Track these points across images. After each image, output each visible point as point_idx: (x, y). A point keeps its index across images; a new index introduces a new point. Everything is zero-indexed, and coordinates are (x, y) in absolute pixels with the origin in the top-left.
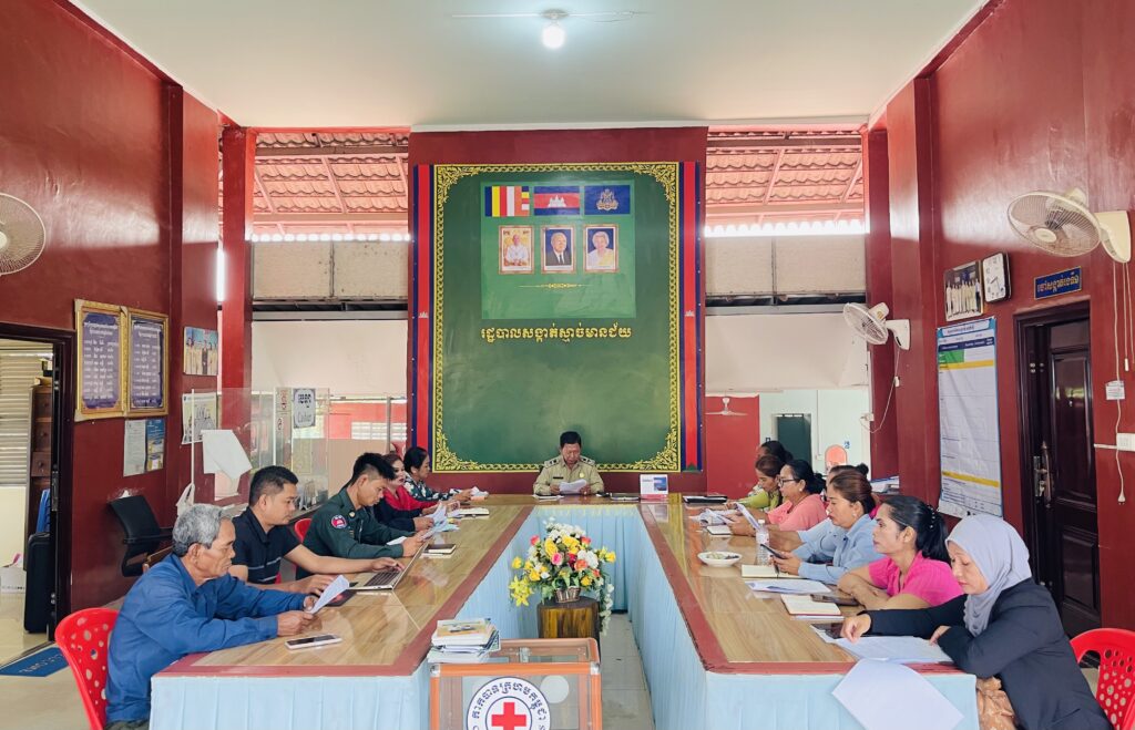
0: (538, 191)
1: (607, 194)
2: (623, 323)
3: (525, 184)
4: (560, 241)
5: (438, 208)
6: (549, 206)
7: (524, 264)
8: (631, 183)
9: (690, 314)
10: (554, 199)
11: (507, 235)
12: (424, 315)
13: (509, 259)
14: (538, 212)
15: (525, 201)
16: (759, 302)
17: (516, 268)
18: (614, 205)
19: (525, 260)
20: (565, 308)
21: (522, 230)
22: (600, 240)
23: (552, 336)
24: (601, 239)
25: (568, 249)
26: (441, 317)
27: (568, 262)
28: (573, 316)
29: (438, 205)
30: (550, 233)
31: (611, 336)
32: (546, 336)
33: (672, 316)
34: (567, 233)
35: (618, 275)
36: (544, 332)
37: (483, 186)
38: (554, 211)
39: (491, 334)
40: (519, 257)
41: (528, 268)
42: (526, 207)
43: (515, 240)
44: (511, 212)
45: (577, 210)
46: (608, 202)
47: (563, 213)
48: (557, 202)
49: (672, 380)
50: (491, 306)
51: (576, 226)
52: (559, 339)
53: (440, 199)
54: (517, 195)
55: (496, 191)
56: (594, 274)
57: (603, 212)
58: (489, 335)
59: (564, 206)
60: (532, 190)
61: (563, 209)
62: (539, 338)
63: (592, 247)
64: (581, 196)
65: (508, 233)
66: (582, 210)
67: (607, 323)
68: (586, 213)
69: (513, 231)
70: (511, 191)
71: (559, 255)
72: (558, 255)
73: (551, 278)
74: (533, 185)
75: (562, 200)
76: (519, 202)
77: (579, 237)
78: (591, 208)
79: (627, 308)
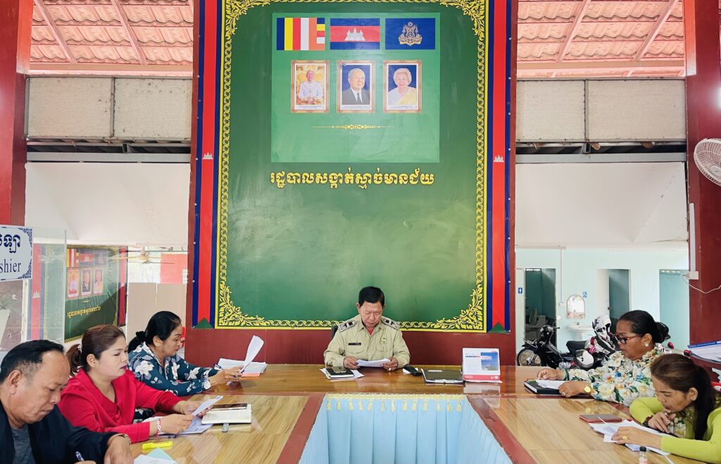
0: (334, 22)
1: (410, 28)
2: (425, 168)
3: (321, 15)
4: (357, 77)
5: (226, 41)
6: (347, 39)
7: (318, 102)
8: (437, 16)
9: (499, 159)
10: (352, 31)
11: (300, 71)
12: (208, 157)
13: (301, 96)
14: (335, 46)
15: (320, 34)
16: (569, 150)
17: (309, 107)
18: (418, 40)
19: (320, 98)
20: (363, 152)
21: (317, 65)
22: (401, 77)
23: (347, 182)
24: (403, 76)
25: (366, 87)
26: (226, 159)
27: (366, 101)
28: (371, 160)
29: (225, 38)
30: (347, 69)
31: (411, 182)
32: (341, 181)
33: (479, 162)
34: (366, 69)
35: (420, 115)
36: (339, 178)
37: (276, 16)
38: (352, 45)
39: (281, 178)
40: (313, 95)
41: (322, 107)
42: (321, 40)
43: (309, 76)
44: (305, 46)
45: (376, 45)
46: (410, 36)
47: (362, 48)
48: (354, 35)
49: (478, 231)
50: (282, 149)
51: (375, 61)
52: (355, 186)
53: (228, 31)
54: (312, 28)
55: (289, 23)
56: (394, 114)
57: (406, 47)
58: (279, 179)
59: (363, 39)
60: (328, 21)
61: (361, 43)
62: (333, 183)
63: (393, 85)
64: (382, 29)
65: (302, 68)
66: (383, 44)
67: (408, 168)
68: (387, 48)
69: (306, 66)
70: (305, 22)
71: (357, 92)
72: (355, 93)
73: (348, 119)
74: (329, 16)
75: (361, 33)
76: (314, 34)
77: (379, 74)
78: (392, 43)
79: (431, 152)
